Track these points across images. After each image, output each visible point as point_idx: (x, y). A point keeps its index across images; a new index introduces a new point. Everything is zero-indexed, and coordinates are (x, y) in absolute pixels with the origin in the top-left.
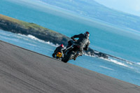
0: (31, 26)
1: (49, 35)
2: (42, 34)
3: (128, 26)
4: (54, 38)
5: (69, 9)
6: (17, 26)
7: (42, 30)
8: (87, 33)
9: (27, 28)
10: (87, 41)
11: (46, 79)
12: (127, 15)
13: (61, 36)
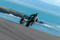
0: (11, 10)
1: (19, 14)
2: (16, 13)
3: (52, 10)
4: (21, 15)
5: (27, 3)
6: (5, 10)
7: (16, 12)
8: (37, 14)
9: (9, 11)
10: (37, 17)
11: (17, 33)
12: (52, 5)
13: (24, 14)
